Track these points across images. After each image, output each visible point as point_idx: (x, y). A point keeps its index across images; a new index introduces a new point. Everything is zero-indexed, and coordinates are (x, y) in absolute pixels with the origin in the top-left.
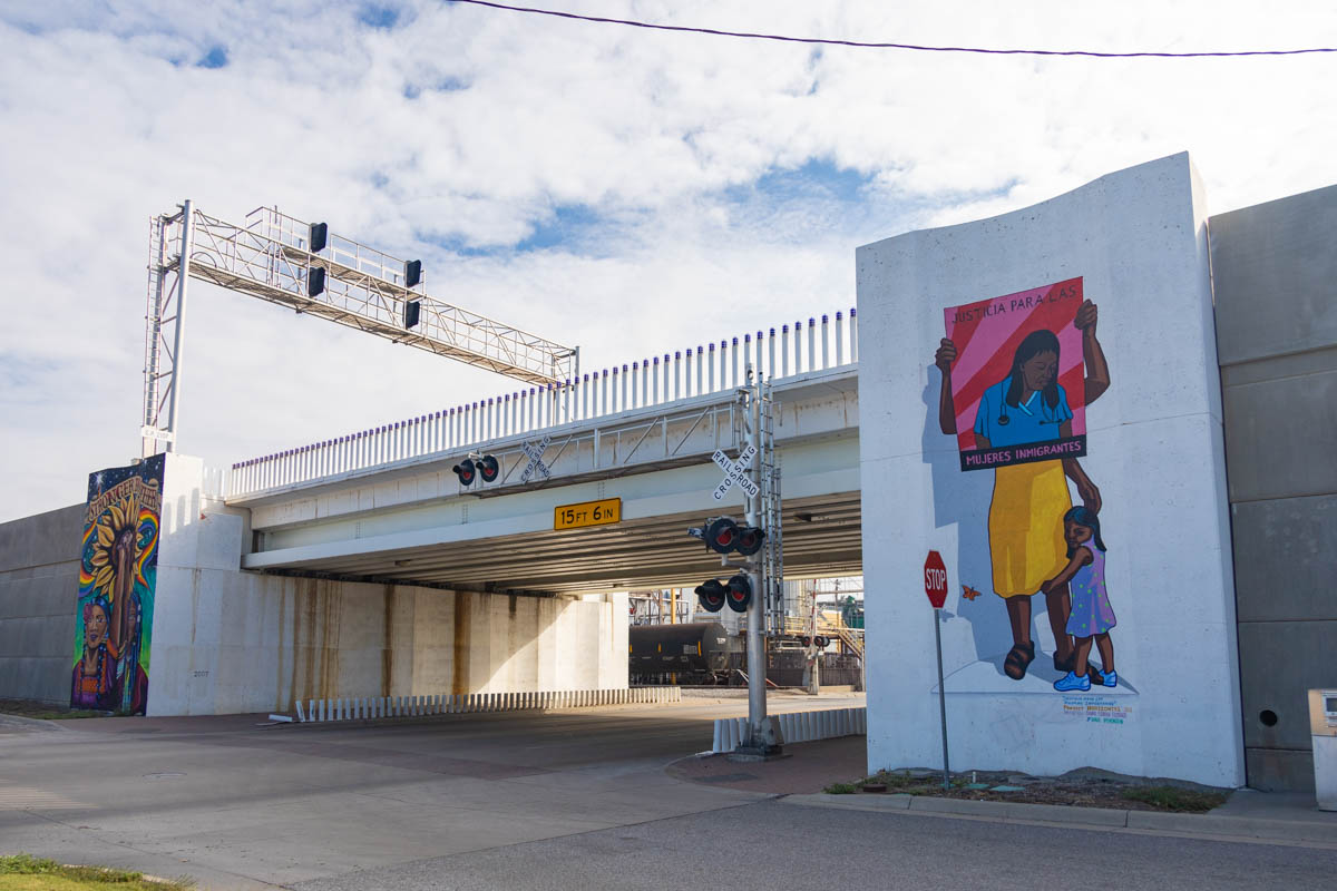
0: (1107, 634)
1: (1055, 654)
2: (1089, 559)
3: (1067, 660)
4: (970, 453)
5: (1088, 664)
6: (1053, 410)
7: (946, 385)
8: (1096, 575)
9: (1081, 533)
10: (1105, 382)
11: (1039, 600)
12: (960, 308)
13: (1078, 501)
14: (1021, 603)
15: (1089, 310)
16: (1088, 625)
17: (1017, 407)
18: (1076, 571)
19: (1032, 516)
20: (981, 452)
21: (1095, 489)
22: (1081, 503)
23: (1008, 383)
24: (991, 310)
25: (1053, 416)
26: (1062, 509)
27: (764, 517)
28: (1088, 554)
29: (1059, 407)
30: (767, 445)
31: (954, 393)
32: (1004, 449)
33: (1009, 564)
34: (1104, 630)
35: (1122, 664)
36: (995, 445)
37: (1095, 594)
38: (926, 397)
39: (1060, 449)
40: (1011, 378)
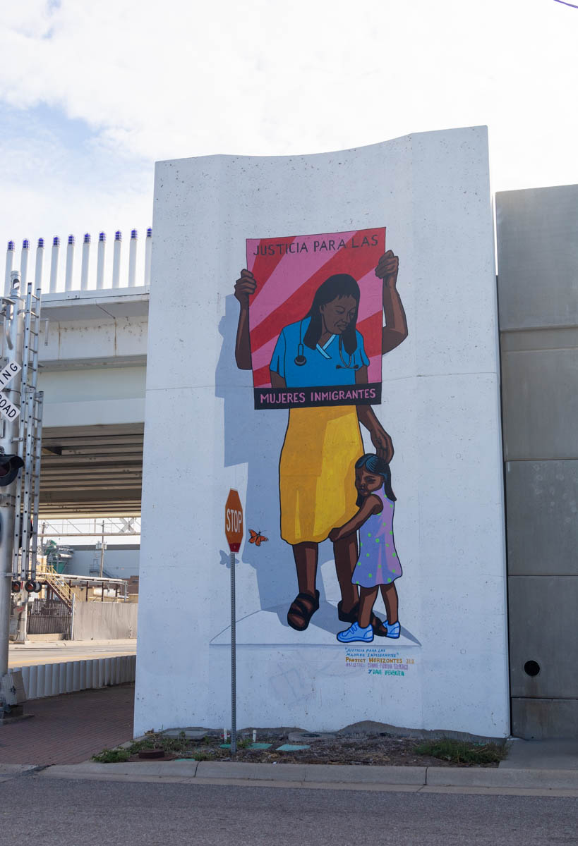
0: (392, 585)
1: (340, 604)
2: (378, 508)
3: (352, 611)
4: (266, 391)
5: (372, 614)
6: (350, 355)
7: (243, 317)
8: (384, 524)
9: (372, 481)
10: (403, 333)
11: (327, 548)
12: (262, 240)
13: (370, 449)
14: (307, 550)
15: (390, 260)
16: (374, 575)
17: (314, 348)
18: (365, 520)
19: (324, 463)
20: (276, 391)
21: (388, 438)
22: (373, 450)
23: (307, 322)
24: (294, 247)
25: (350, 361)
26: (354, 456)
27: (21, 444)
28: (379, 503)
29: (357, 352)
30: (31, 364)
31: (252, 327)
32: (299, 390)
33: (297, 509)
34: (390, 581)
35: (407, 615)
36: (289, 385)
37: (383, 543)
38: (222, 328)
39: (355, 395)
40: (310, 318)
